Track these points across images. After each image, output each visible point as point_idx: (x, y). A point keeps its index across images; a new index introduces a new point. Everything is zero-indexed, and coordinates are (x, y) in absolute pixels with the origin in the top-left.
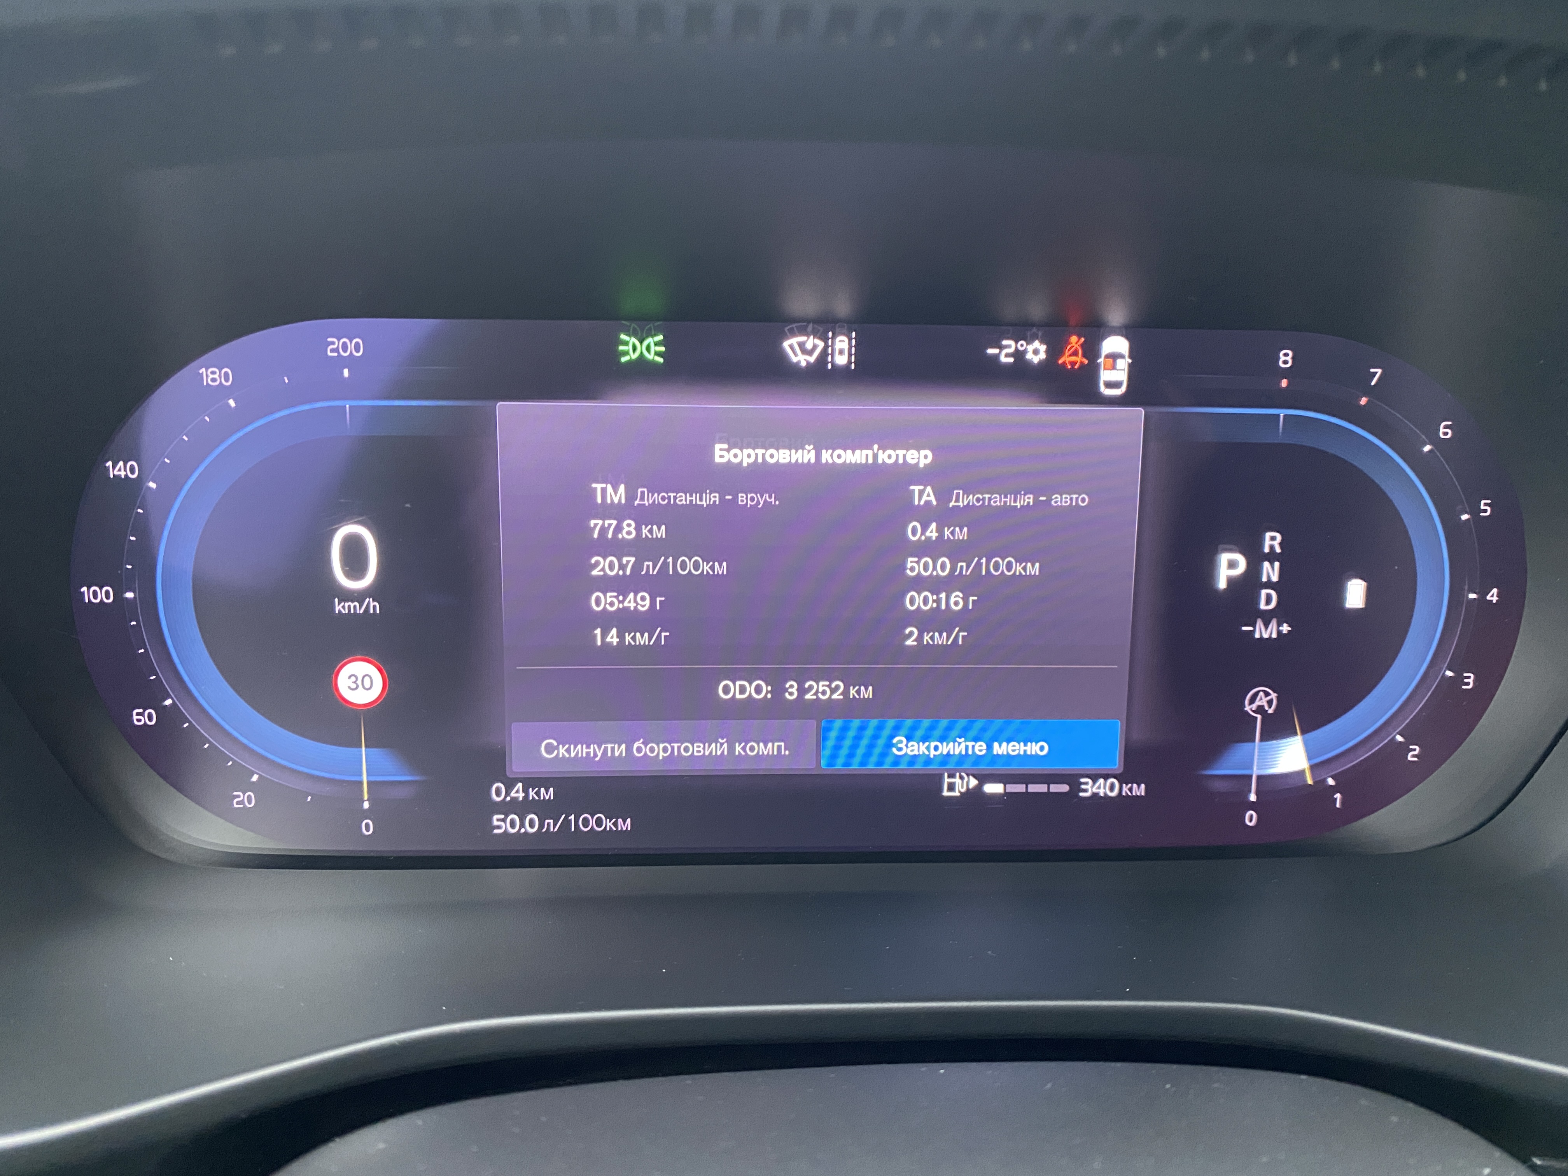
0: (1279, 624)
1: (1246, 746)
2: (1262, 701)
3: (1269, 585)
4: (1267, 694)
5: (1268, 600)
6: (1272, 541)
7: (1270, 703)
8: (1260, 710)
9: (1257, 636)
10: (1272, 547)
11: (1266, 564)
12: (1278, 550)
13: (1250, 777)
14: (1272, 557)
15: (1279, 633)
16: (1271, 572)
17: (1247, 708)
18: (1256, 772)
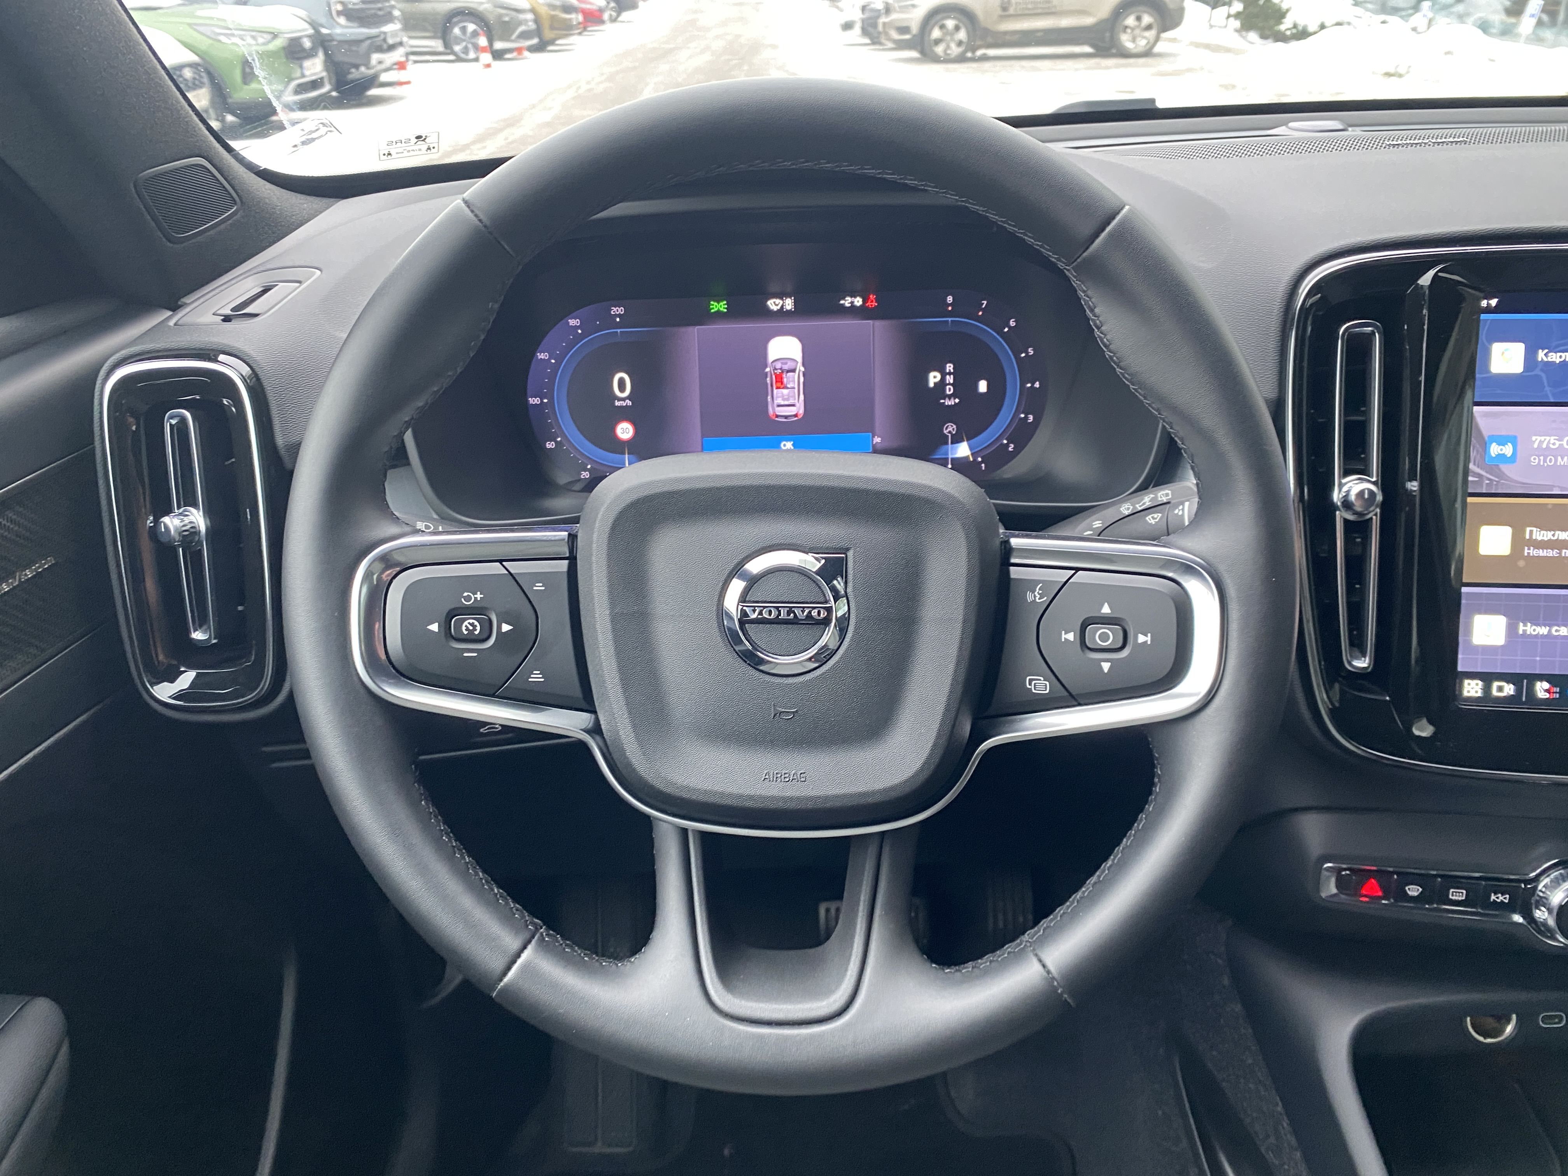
0: (955, 399)
1: (945, 446)
2: (950, 429)
3: (949, 384)
4: (952, 426)
5: (949, 390)
6: (950, 367)
7: (953, 429)
8: (950, 432)
9: (946, 404)
10: (950, 370)
11: (948, 377)
12: (952, 371)
13: (948, 458)
14: (950, 374)
15: (955, 402)
16: (950, 379)
17: (945, 432)
18: (950, 456)
